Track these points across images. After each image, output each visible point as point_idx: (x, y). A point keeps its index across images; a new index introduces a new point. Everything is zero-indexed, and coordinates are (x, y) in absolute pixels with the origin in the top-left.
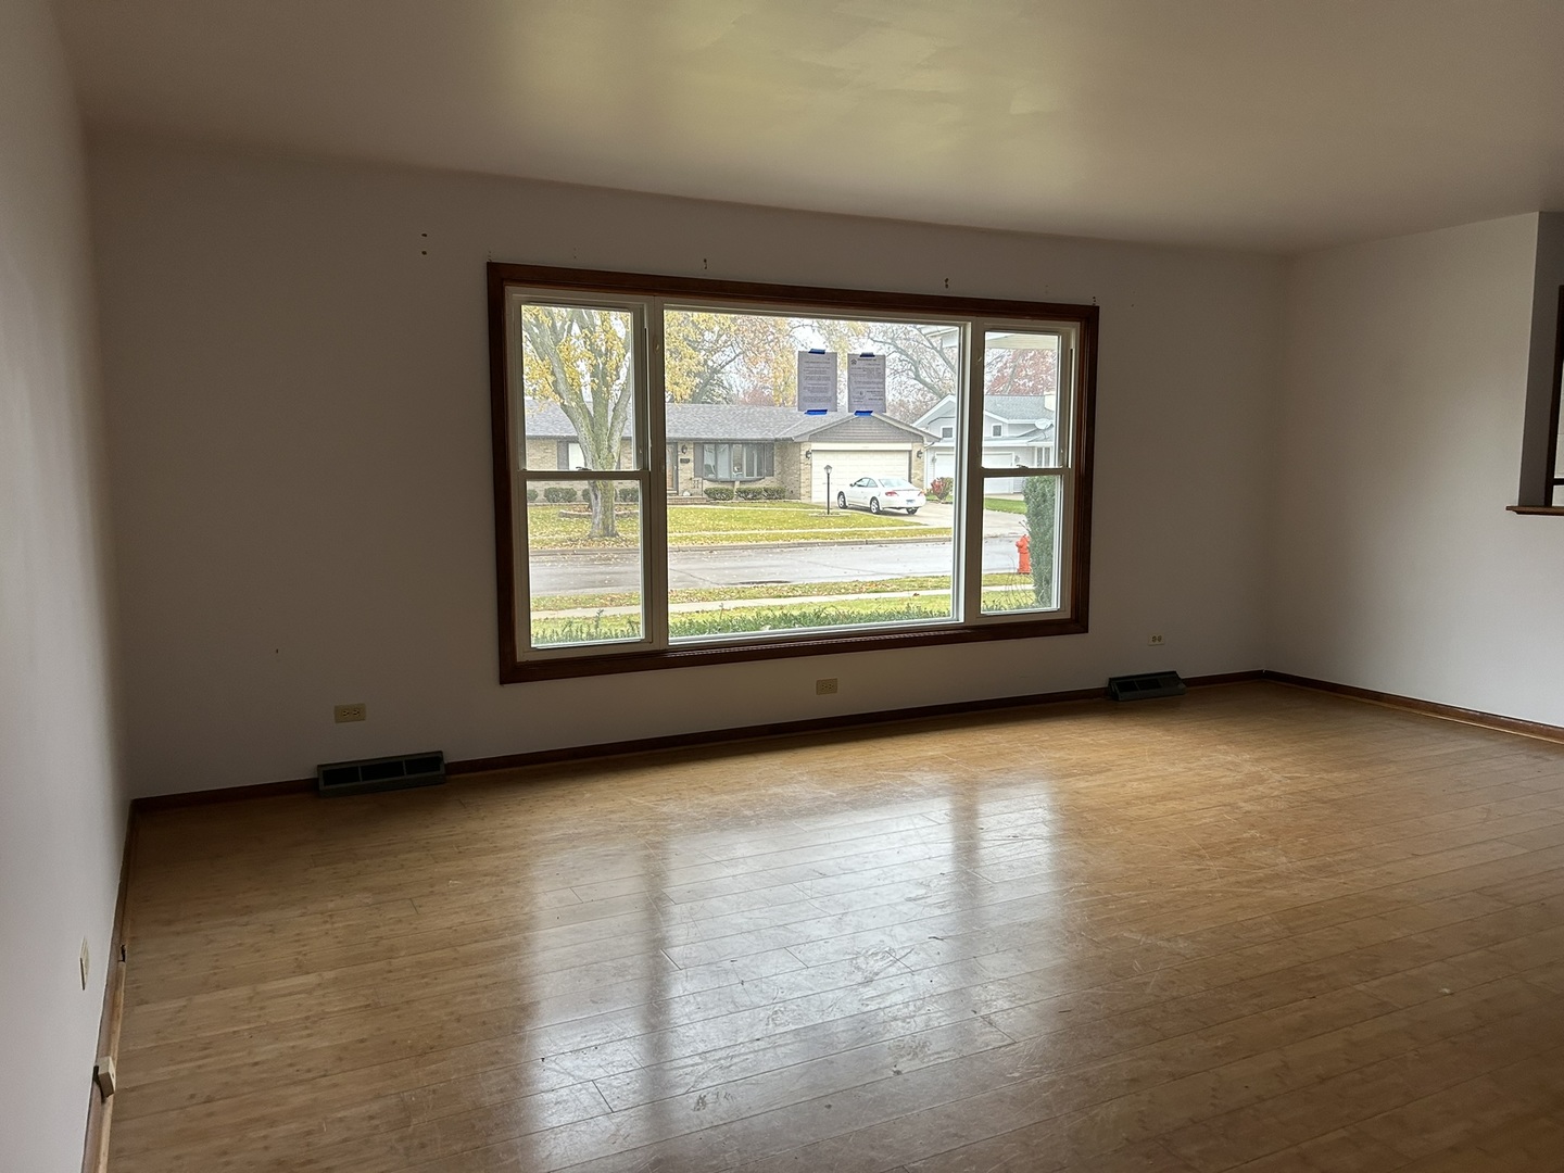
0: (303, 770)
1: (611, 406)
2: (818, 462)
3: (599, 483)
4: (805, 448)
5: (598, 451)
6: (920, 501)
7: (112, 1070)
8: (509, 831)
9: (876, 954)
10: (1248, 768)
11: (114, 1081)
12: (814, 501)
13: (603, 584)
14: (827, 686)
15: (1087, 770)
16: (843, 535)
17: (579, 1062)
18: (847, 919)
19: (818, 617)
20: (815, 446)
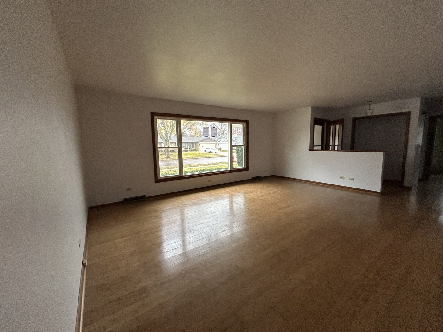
0: (120, 200)
1: (168, 137)
2: (201, 145)
3: (167, 149)
4: (199, 143)
5: (166, 144)
6: (217, 151)
7: (86, 262)
8: (158, 208)
9: (224, 226)
10: (275, 190)
11: (86, 264)
12: (201, 151)
13: (168, 165)
14: (210, 181)
15: (251, 192)
16: (206, 156)
17: (176, 251)
18: (219, 220)
19: (206, 170)
20: (200, 143)
